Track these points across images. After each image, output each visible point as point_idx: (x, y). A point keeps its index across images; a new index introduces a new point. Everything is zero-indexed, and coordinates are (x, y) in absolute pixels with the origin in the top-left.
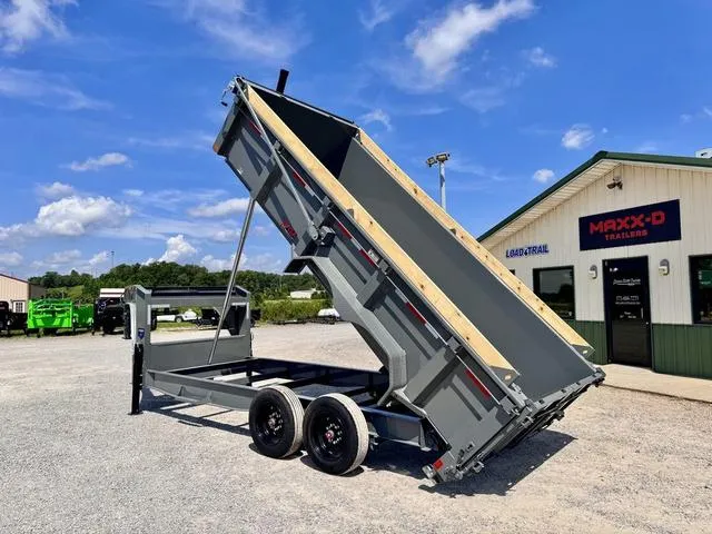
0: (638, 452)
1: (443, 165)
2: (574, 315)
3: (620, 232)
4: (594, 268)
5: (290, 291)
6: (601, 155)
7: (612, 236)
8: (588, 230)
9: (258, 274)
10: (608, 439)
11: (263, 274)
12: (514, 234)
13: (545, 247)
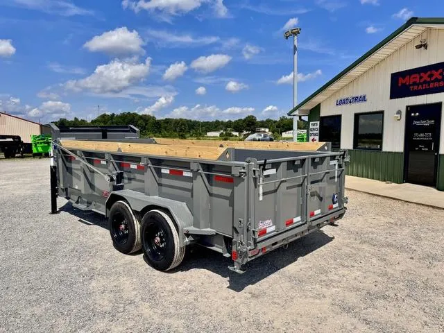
0: (412, 258)
1: (296, 37)
2: (381, 147)
3: (422, 84)
4: (399, 112)
5: (207, 131)
6: (413, 21)
7: (415, 88)
8: (398, 83)
9: (187, 121)
10: (390, 245)
11: (191, 121)
12: (342, 88)
13: (364, 97)
